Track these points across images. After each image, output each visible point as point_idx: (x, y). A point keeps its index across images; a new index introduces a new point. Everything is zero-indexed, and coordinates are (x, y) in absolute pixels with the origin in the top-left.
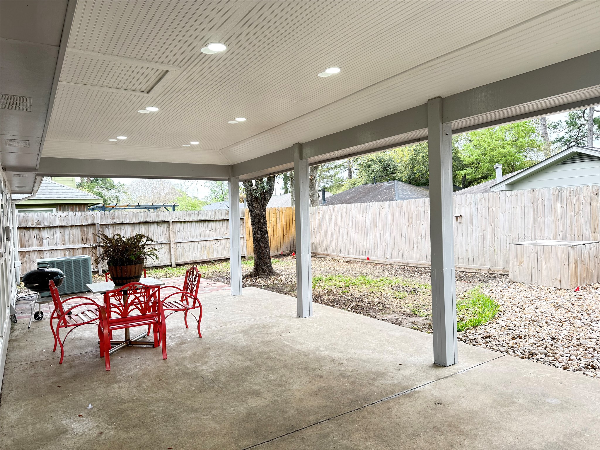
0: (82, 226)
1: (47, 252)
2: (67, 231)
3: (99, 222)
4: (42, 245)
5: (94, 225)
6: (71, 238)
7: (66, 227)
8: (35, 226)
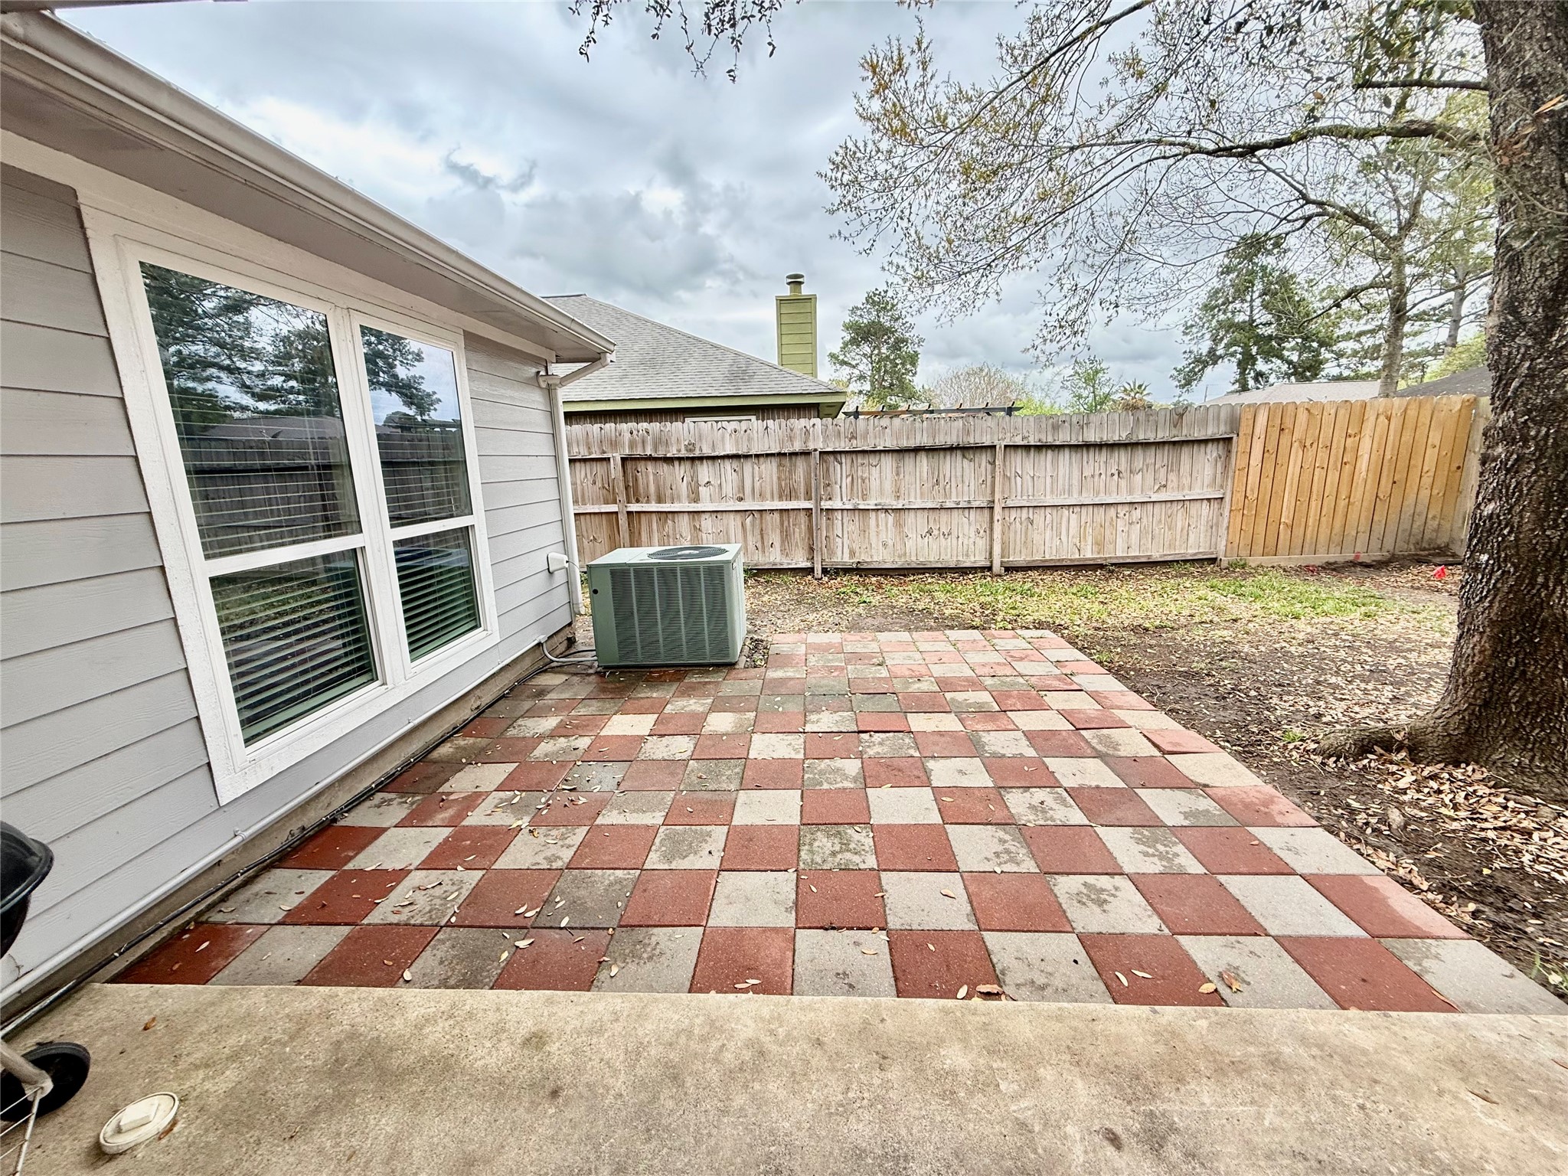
0: (780, 454)
1: (707, 516)
2: (748, 466)
3: (820, 446)
4: (696, 500)
5: (806, 454)
6: (757, 485)
7: (747, 457)
8: (683, 454)
